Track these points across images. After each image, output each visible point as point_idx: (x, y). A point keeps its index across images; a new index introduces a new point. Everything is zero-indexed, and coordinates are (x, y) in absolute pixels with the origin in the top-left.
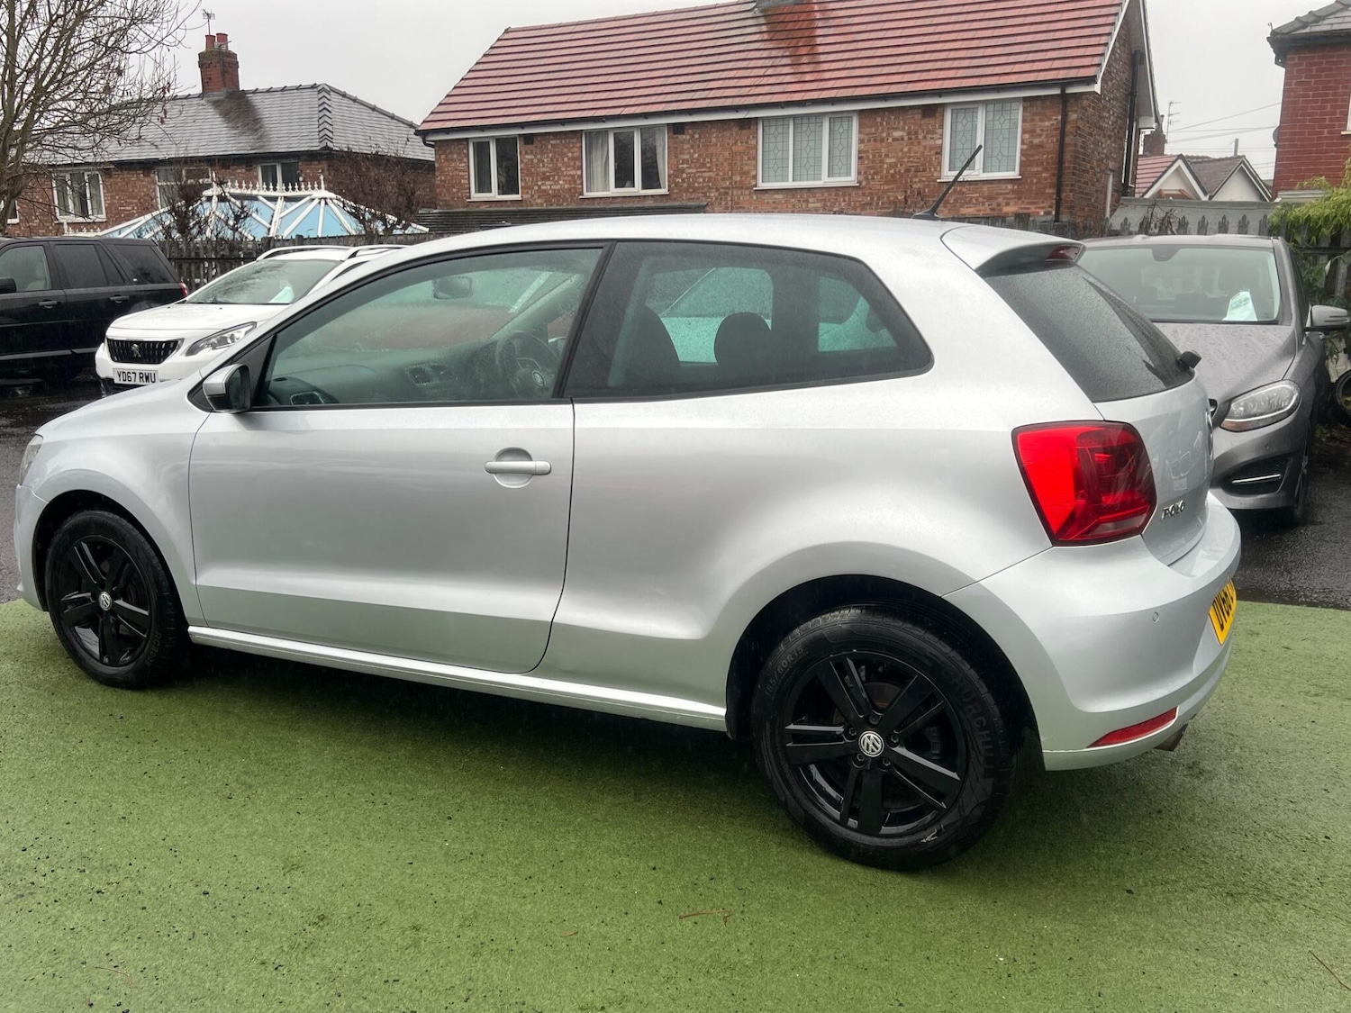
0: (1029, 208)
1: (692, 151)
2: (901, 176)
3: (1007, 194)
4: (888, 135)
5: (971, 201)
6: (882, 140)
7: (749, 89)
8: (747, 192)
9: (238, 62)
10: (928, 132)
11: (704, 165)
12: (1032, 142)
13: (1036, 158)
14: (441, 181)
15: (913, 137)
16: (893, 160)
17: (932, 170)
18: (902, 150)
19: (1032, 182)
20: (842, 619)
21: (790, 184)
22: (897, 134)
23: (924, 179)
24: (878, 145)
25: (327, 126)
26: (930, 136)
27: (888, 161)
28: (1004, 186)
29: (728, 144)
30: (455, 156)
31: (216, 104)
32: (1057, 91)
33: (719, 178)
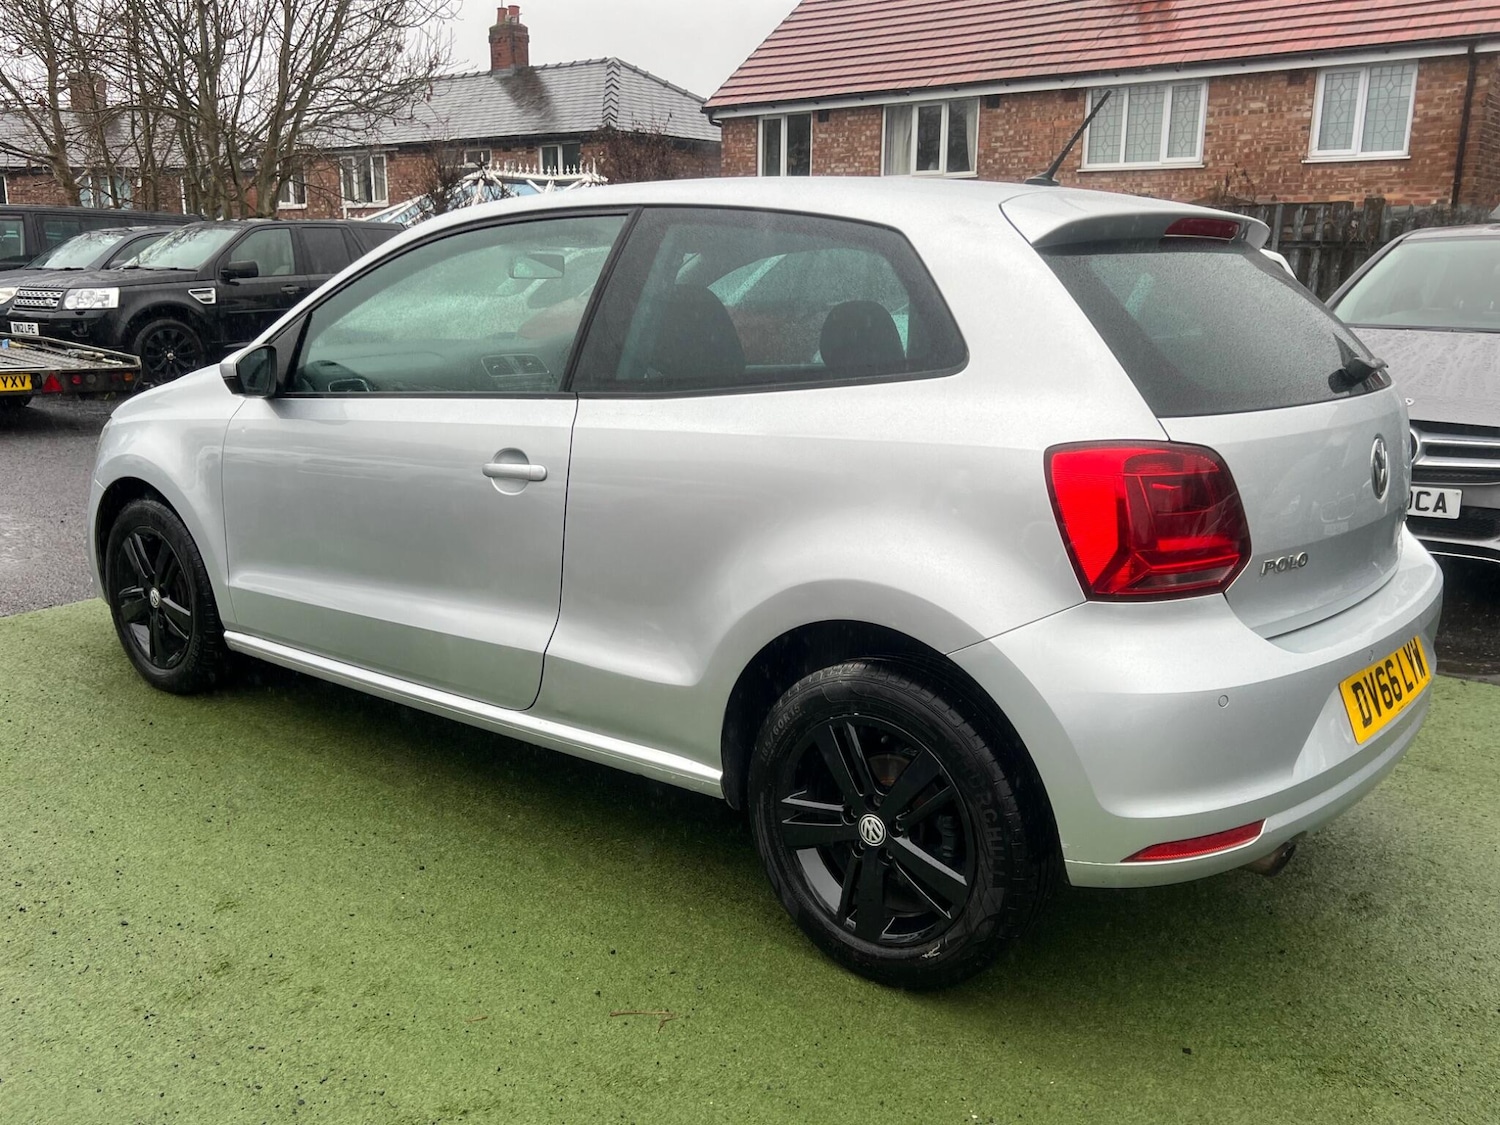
0: (1418, 196)
1: (1007, 127)
2: (1258, 155)
3: (1391, 177)
4: (1244, 106)
5: (1343, 186)
6: (1236, 113)
7: (1078, 54)
8: (1069, 175)
9: (528, 36)
10: (1294, 103)
11: (1020, 143)
12: (1427, 113)
13: (1432, 133)
14: (727, 164)
15: (1275, 109)
16: (1249, 137)
17: (1297, 148)
18: (1260, 125)
19: (1424, 163)
20: (844, 673)
21: (1121, 165)
22: (1254, 105)
23: (1286, 159)
24: (1231, 119)
25: (612, 103)
26: (1296, 107)
27: (1243, 137)
28: (1387, 168)
29: (1050, 119)
30: (743, 136)
31: (505, 81)
32: (1463, 51)
33: (1037, 158)
